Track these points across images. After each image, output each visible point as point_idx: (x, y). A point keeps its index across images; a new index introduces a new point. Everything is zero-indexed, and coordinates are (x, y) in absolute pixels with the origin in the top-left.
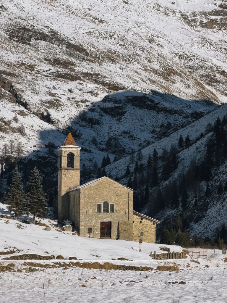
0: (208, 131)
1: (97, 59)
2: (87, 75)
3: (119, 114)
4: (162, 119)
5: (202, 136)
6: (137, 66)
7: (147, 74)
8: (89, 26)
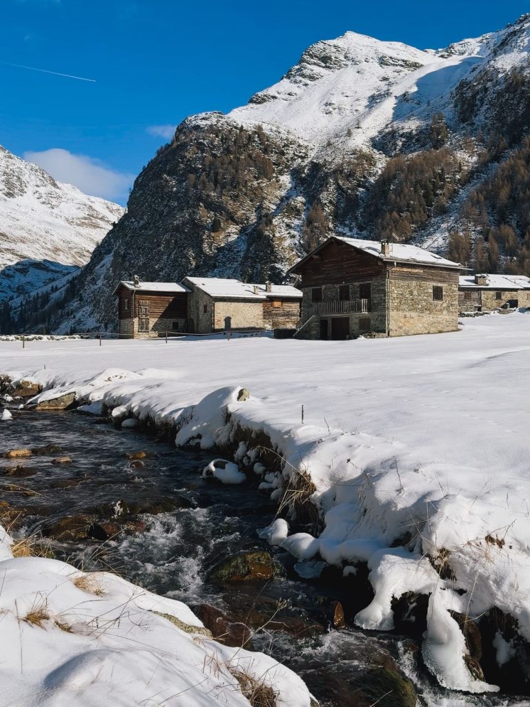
0: (67, 284)
1: (14, 241)
2: (7, 250)
3: (25, 272)
4: (50, 275)
5: (64, 285)
6: (37, 246)
7: (44, 250)
8: (10, 222)
